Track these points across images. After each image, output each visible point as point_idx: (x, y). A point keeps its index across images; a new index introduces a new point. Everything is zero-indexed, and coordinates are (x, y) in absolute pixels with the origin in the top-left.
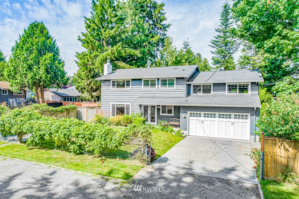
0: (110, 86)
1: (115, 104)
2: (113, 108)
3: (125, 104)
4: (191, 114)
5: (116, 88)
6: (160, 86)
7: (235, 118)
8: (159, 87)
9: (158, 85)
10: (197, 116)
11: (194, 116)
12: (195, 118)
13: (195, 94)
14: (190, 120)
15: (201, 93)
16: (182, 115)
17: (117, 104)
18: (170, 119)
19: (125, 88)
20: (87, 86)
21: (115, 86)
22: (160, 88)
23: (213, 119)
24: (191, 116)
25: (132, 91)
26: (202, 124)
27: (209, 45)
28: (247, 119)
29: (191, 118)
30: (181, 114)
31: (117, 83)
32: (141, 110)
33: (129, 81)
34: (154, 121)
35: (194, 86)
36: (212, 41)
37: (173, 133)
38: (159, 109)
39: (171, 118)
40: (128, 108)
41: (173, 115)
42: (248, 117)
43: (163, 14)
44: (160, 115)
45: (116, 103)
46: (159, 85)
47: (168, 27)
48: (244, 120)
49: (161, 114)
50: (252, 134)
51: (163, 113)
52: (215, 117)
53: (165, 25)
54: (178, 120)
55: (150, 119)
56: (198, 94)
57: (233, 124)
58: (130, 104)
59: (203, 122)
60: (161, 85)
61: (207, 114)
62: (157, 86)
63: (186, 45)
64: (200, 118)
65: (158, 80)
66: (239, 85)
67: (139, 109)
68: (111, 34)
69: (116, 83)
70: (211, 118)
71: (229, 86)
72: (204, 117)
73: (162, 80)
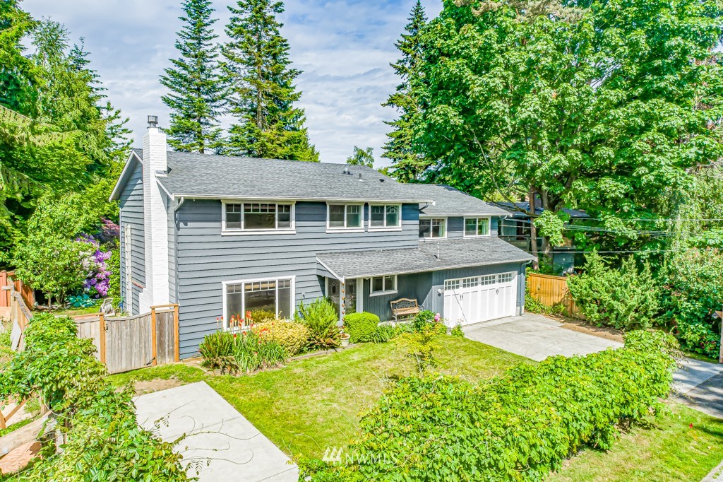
0: (220, 221)
1: (239, 285)
3: (276, 279)
4: (446, 283)
5: (243, 229)
6: (370, 221)
7: (500, 281)
10: (454, 287)
11: (449, 288)
12: (451, 292)
13: (421, 239)
14: (445, 299)
15: (430, 236)
16: (435, 289)
17: (246, 284)
18: (392, 302)
19: (274, 227)
21: (240, 221)
22: (369, 226)
23: (474, 288)
24: (445, 289)
25: (298, 236)
26: (461, 302)
28: (510, 280)
29: (445, 293)
30: (433, 287)
32: (323, 291)
33: (288, 208)
38: (366, 283)
39: (394, 300)
40: (285, 293)
41: (397, 292)
42: (513, 277)
45: (243, 281)
46: (367, 220)
48: (508, 284)
49: (372, 294)
50: (517, 303)
51: (375, 291)
54: (412, 302)
56: (425, 238)
57: (497, 292)
58: (293, 278)
59: (462, 297)
60: (373, 219)
61: (467, 280)
62: (362, 222)
64: (458, 290)
65: (365, 206)
67: (319, 289)
69: (242, 213)
72: (464, 286)
73: (373, 208)
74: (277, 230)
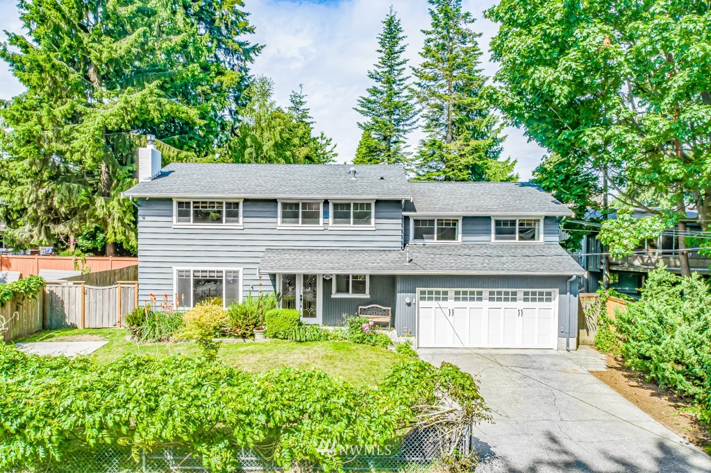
0: (172, 216)
1: (189, 271)
2: (183, 283)
3: (224, 268)
4: (423, 293)
5: (192, 223)
6: (331, 220)
7: (526, 300)
8: (327, 224)
9: (326, 216)
10: (438, 299)
11: (430, 299)
12: (434, 304)
13: (420, 242)
14: (421, 309)
15: (433, 239)
16: (402, 298)
17: (195, 271)
18: (360, 307)
19: (222, 223)
20: (35, 206)
21: (189, 216)
22: (330, 224)
23: (476, 304)
24: (422, 299)
25: (245, 231)
26: (451, 318)
27: (356, 109)
28: (549, 300)
29: (422, 303)
30: (398, 295)
31: (194, 207)
32: (275, 286)
33: (237, 204)
34: (313, 315)
35: (416, 222)
36: (361, 99)
37: (392, 348)
38: (327, 282)
39: (363, 305)
40: (234, 282)
41: (369, 297)
42: (552, 297)
43: (243, 15)
44: (332, 296)
45: (192, 268)
46: (328, 218)
47: (257, 53)
48: (545, 304)
49: (335, 295)
50: (561, 333)
51: (338, 291)
52: (480, 299)
53: (248, 44)
54: (384, 310)
55: (302, 309)
56: (426, 241)
57: (521, 313)
58: (240, 269)
59: (452, 312)
60: (335, 217)
61: (463, 292)
62: (321, 219)
63: (297, 102)
64: (445, 302)
65: (324, 203)
66: (519, 220)
67: (270, 283)
68: (116, 51)
69: (192, 209)
70: (472, 303)
71: (498, 223)
72: (456, 299)
73: (336, 206)
74: (225, 224)
